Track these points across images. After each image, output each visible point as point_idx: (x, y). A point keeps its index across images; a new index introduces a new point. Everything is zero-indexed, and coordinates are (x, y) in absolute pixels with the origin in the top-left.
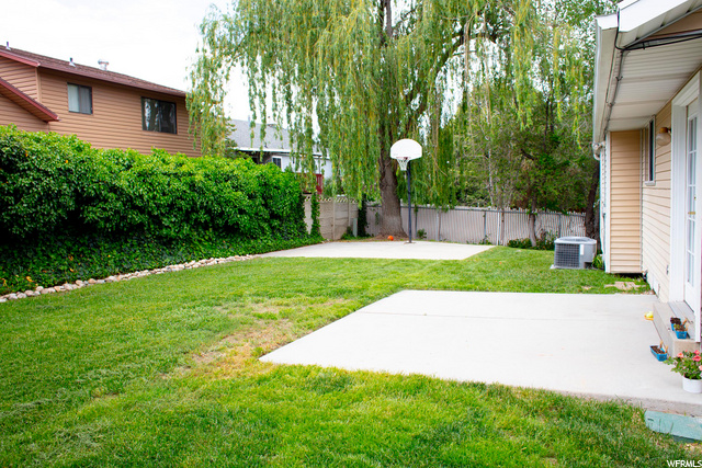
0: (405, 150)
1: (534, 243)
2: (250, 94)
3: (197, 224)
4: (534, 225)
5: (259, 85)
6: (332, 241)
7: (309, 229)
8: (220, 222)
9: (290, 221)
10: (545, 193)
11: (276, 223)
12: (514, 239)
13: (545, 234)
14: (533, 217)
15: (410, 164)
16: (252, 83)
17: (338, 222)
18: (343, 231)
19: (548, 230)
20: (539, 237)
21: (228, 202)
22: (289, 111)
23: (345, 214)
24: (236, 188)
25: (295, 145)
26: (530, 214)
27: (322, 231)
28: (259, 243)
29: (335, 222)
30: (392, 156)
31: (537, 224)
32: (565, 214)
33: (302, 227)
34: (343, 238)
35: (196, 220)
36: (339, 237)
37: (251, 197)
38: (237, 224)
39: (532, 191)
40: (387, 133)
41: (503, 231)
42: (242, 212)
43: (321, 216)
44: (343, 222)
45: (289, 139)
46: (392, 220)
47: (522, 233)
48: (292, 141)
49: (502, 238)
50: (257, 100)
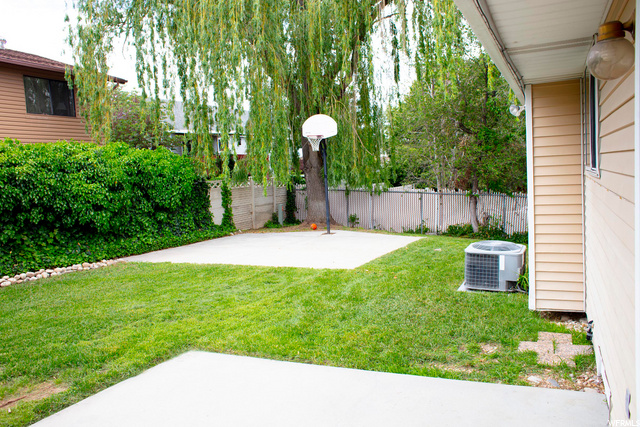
0: (320, 127)
1: (475, 228)
2: (138, 69)
3: (29, 226)
4: (476, 209)
5: (148, 59)
6: (252, 230)
7: (218, 219)
8: (69, 221)
9: (185, 213)
10: (485, 172)
11: (162, 216)
12: (453, 223)
13: (487, 218)
14: (475, 200)
15: (323, 143)
16: (139, 56)
17: (259, 209)
18: (268, 218)
19: (491, 214)
20: (481, 221)
21: (75, 197)
22: (184, 86)
23: (268, 200)
24: (92, 179)
25: (191, 126)
26: (471, 196)
27: (236, 220)
28: (134, 242)
29: (254, 209)
30: (305, 135)
31: (479, 206)
32: (510, 195)
33: (208, 218)
34: (266, 227)
35: (27, 221)
36: (261, 225)
37: (112, 189)
38: (92, 222)
39: (471, 170)
40: (302, 108)
41: (441, 216)
42: (98, 208)
43: (235, 202)
44: (266, 209)
45: (184, 120)
46: (318, 206)
47: (463, 217)
48: (188, 122)
49: (441, 223)
50: (145, 76)
